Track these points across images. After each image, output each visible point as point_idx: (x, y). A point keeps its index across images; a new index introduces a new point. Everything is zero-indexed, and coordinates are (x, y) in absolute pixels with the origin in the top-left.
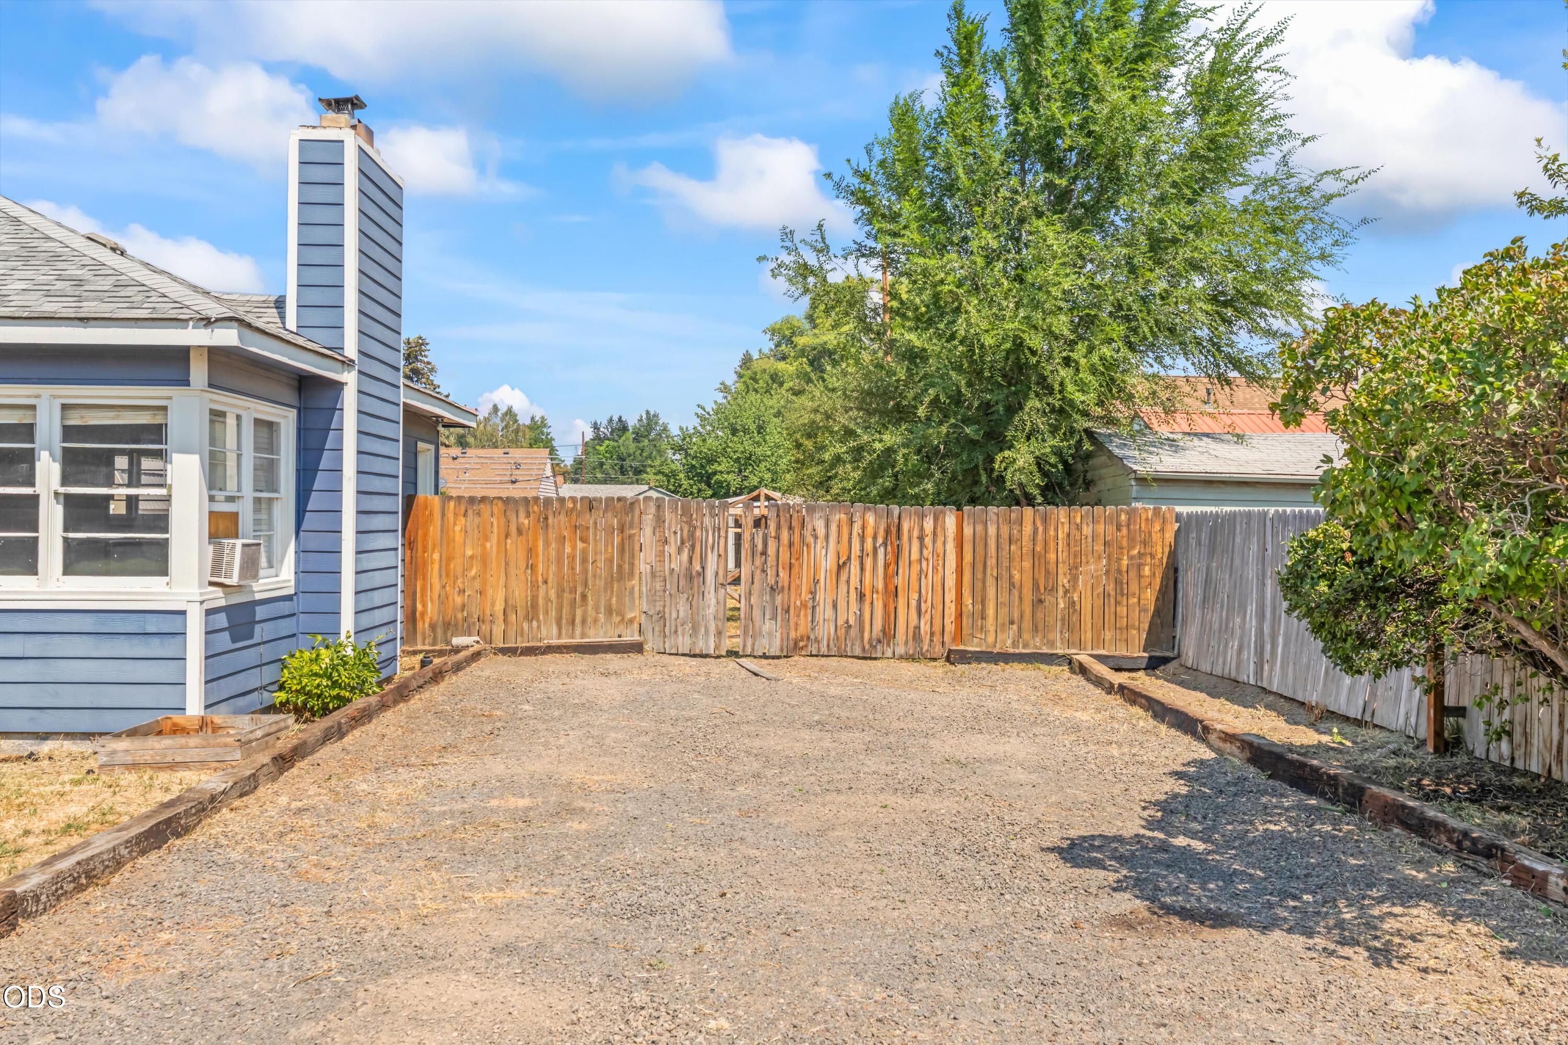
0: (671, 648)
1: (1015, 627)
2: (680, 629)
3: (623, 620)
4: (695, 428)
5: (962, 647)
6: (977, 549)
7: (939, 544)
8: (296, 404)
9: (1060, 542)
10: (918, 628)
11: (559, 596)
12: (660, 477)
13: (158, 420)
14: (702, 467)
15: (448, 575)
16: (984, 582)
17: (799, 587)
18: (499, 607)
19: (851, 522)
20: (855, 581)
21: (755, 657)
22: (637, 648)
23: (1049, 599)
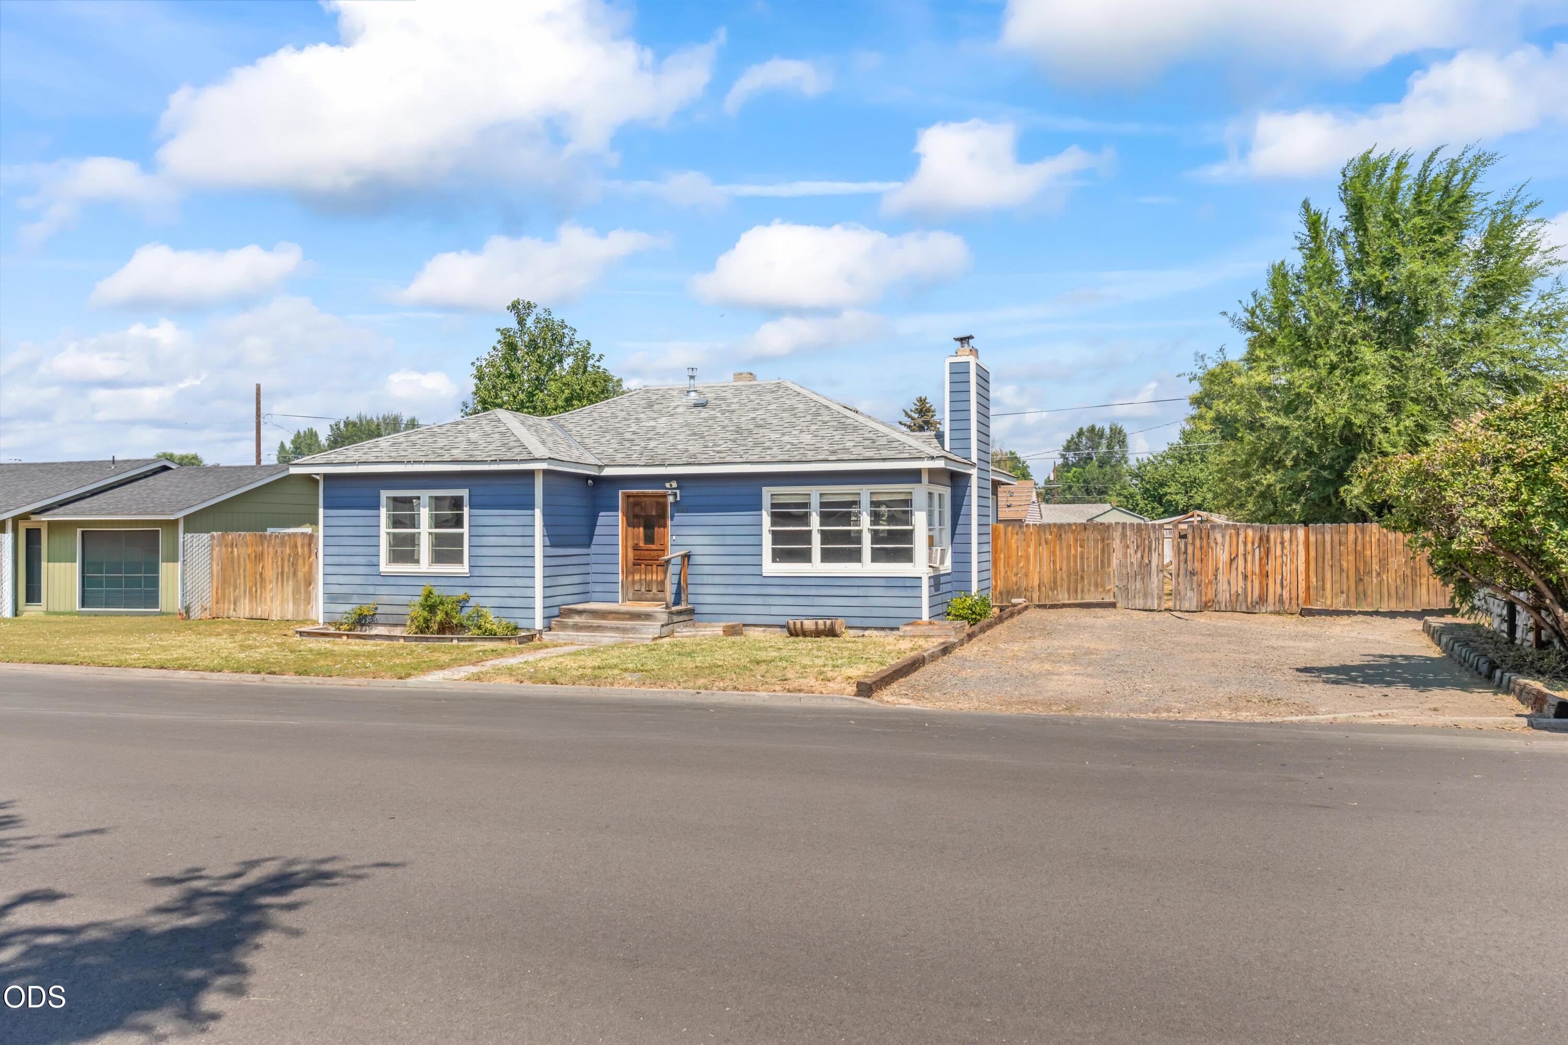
0: (1132, 606)
1: (1344, 595)
2: (1137, 596)
3: (1104, 590)
4: (1148, 459)
5: (1310, 607)
6: (1319, 549)
7: (1294, 546)
8: (950, 484)
9: (1373, 544)
10: (1281, 595)
11: (1069, 577)
12: (1121, 498)
13: (908, 498)
14: (1155, 489)
15: (1008, 566)
16: (1323, 568)
17: (1207, 572)
18: (1036, 582)
19: (1238, 534)
20: (1241, 568)
21: (1181, 611)
22: (1113, 605)
23: (1367, 579)
